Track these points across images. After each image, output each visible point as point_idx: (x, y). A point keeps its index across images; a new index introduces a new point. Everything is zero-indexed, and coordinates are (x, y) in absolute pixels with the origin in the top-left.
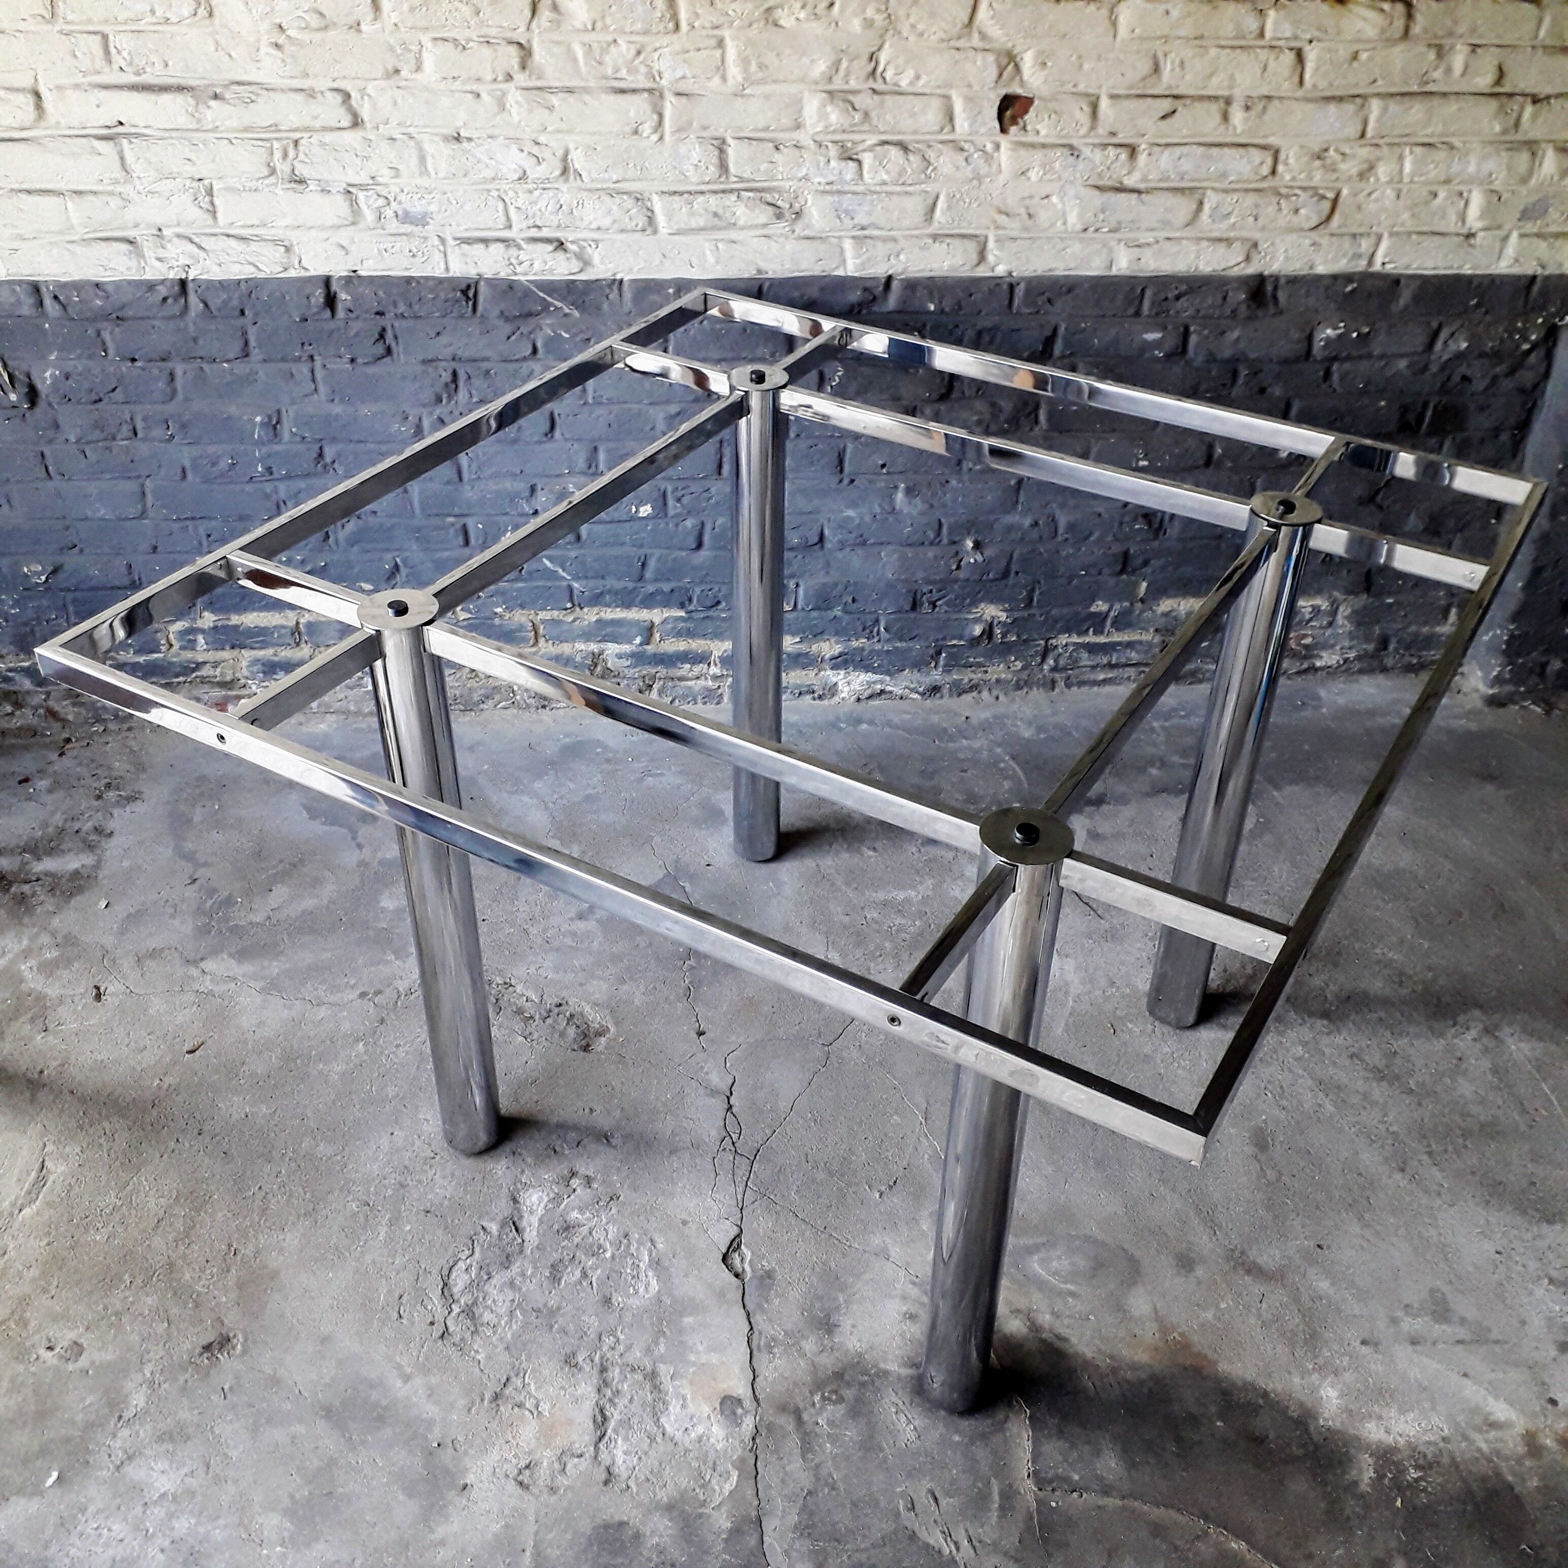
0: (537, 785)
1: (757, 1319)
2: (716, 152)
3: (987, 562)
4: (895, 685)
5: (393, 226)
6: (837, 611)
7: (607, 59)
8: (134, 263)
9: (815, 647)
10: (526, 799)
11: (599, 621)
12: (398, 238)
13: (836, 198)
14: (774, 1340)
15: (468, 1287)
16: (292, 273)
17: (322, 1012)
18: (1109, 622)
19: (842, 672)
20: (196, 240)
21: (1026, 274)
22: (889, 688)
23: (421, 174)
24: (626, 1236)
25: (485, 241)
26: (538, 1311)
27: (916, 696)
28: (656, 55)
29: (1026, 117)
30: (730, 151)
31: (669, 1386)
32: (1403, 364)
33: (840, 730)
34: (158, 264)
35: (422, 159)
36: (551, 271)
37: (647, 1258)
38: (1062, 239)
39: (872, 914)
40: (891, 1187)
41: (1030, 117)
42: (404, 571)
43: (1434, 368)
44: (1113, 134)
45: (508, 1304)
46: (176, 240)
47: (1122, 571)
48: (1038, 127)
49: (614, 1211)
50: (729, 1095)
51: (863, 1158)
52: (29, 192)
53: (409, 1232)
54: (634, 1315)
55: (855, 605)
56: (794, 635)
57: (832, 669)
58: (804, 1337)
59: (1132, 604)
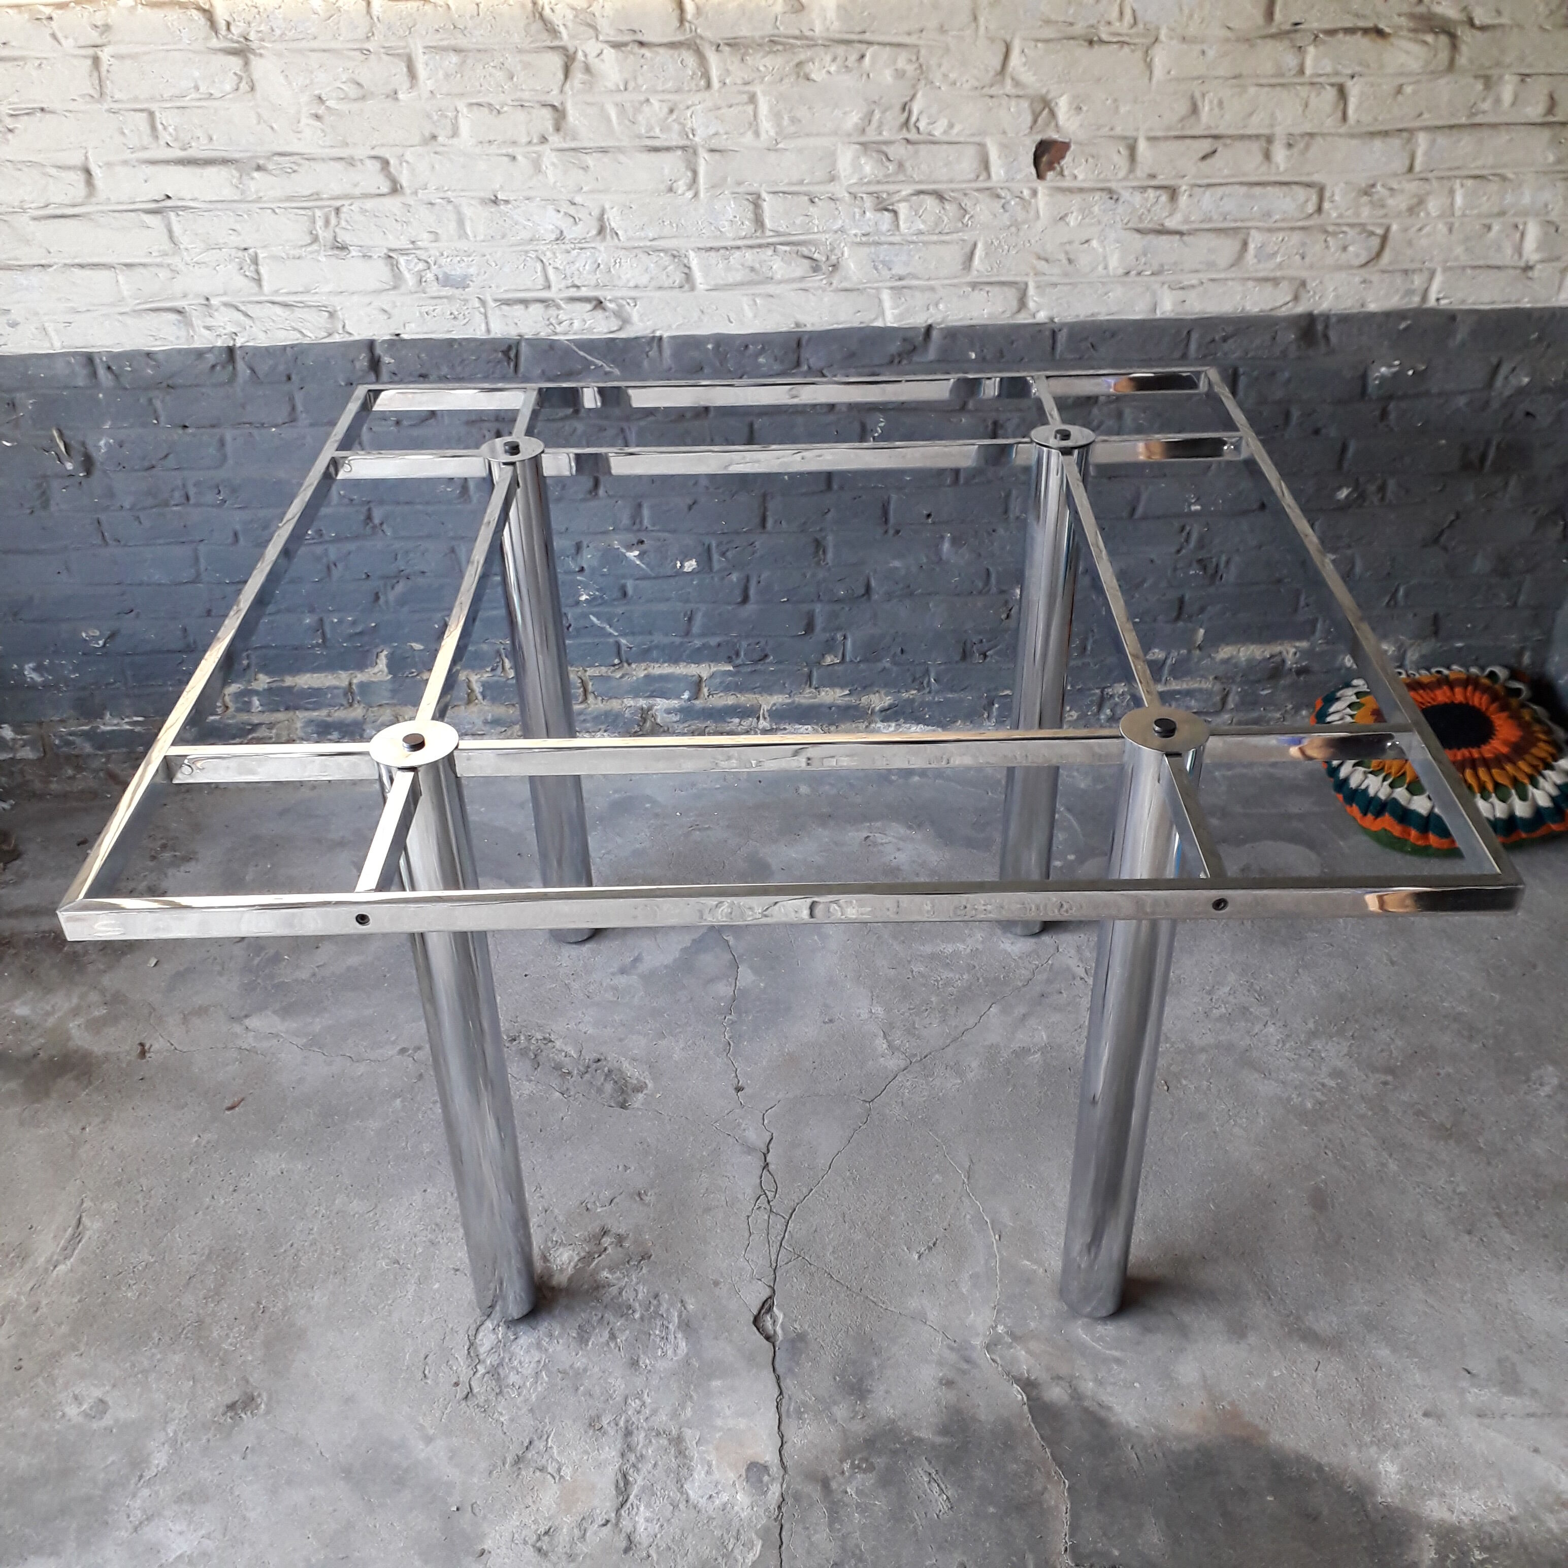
1: (789, 1383)
2: (751, 207)
5: (434, 289)
6: (886, 663)
7: (640, 118)
8: (183, 333)
9: (864, 700)
11: (646, 676)
12: (439, 301)
13: (873, 249)
14: (804, 1405)
15: (495, 1347)
16: (337, 338)
17: (361, 1069)
18: (1166, 671)
19: (893, 724)
20: (243, 308)
21: (1070, 319)
23: (460, 238)
24: (656, 1296)
25: (525, 302)
26: (564, 1372)
28: (689, 113)
29: (1063, 162)
30: (765, 205)
31: (694, 1452)
32: (1462, 401)
33: (891, 782)
34: (206, 333)
35: (461, 223)
36: (590, 330)
37: (676, 1320)
38: (1103, 283)
39: (919, 968)
40: (930, 1249)
41: (1067, 161)
43: (1495, 405)
44: (1153, 176)
45: (533, 1365)
46: (222, 308)
47: (1178, 618)
48: (1076, 172)
49: (644, 1271)
50: (765, 1151)
51: (903, 1218)
52: (81, 266)
53: (438, 1290)
54: (661, 1378)
55: (904, 656)
56: (842, 687)
57: (882, 721)
58: (835, 1403)
59: (1189, 652)
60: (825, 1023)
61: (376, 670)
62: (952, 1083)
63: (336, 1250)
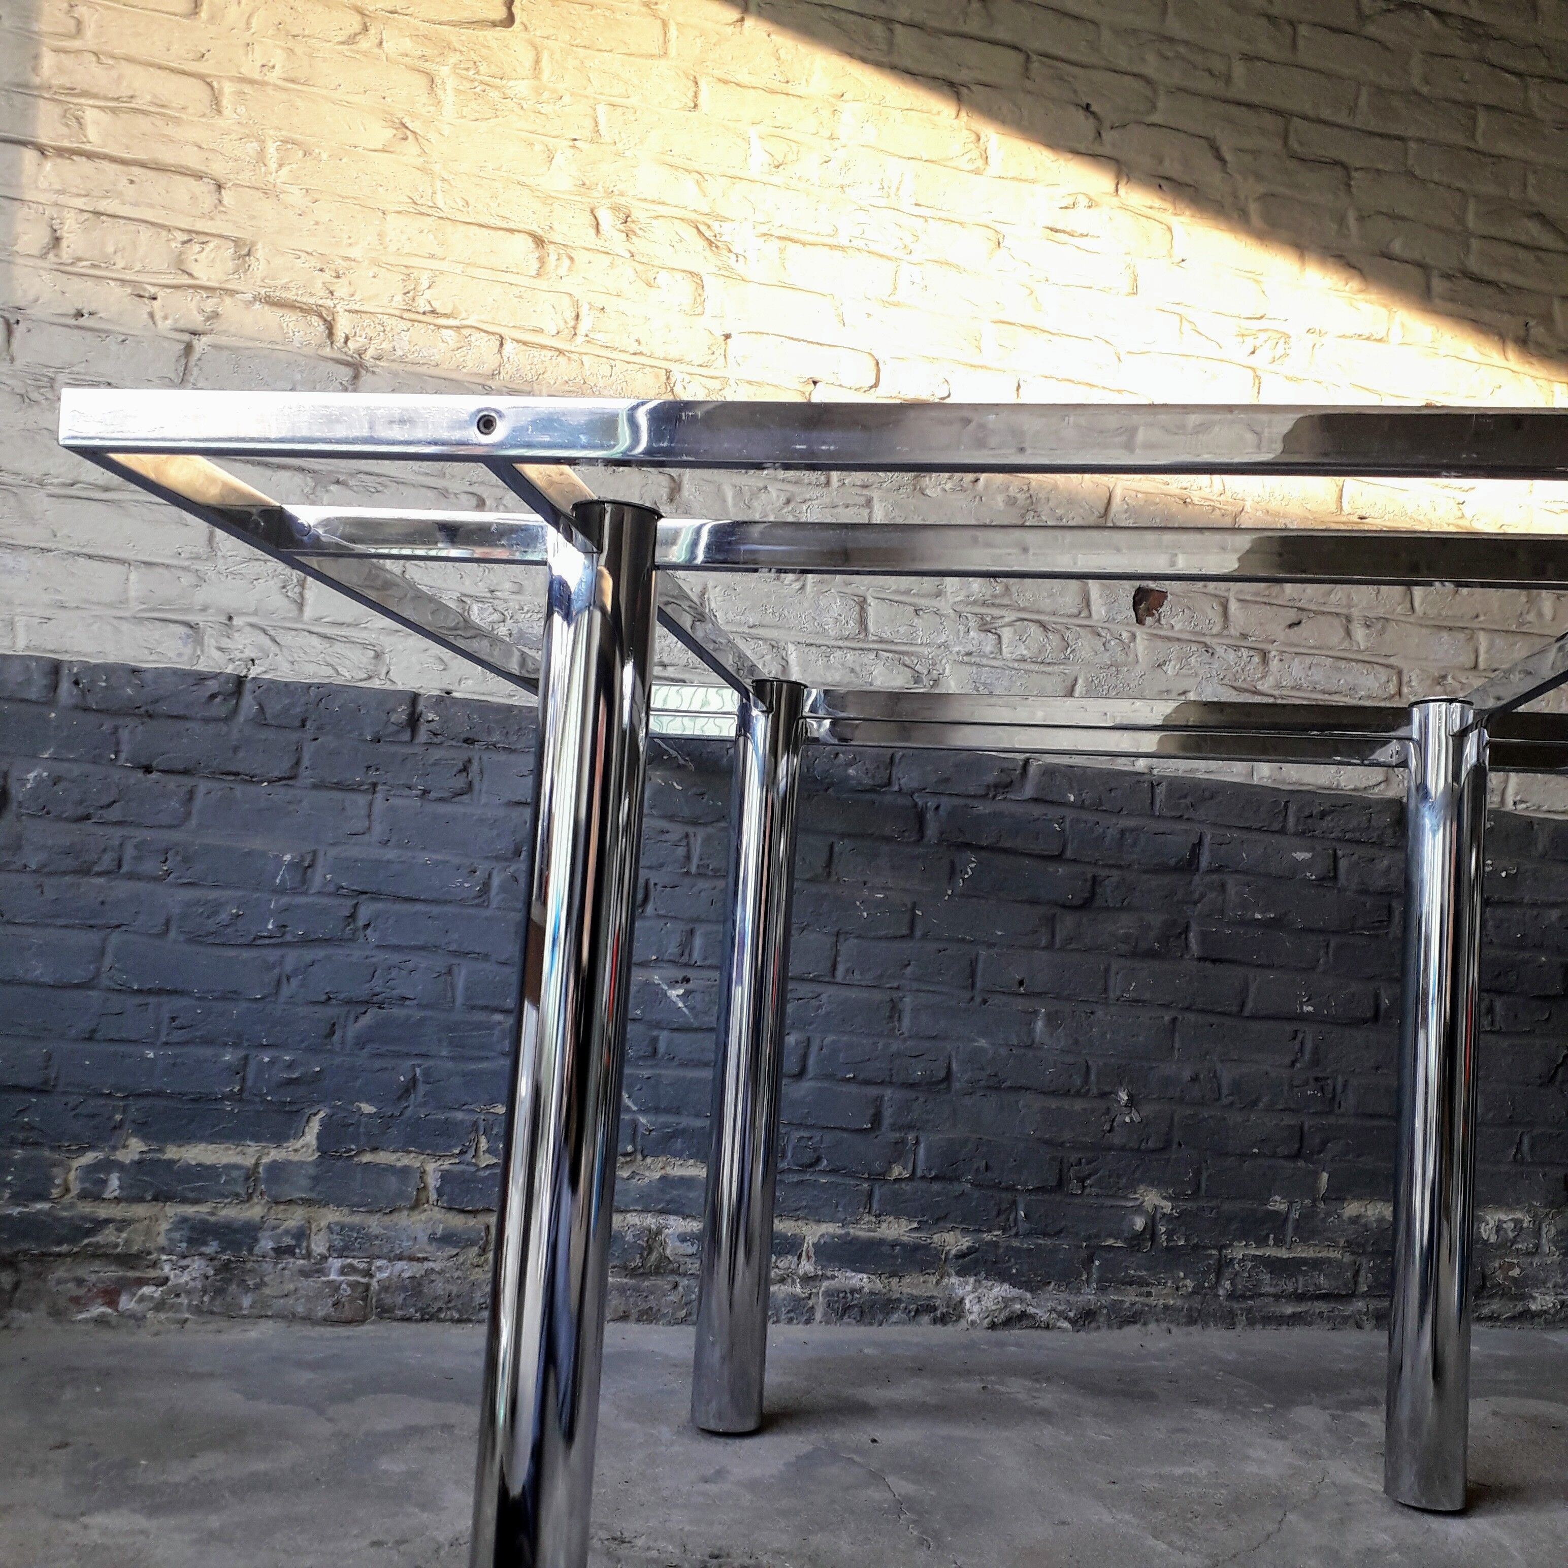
2: (857, 608)
3: (1145, 1123)
4: (1038, 1306)
6: (966, 1183)
7: (755, 504)
8: (188, 650)
9: (937, 1238)
11: (663, 1178)
13: (974, 669)
16: (376, 684)
18: (1290, 1226)
19: (971, 1280)
20: (272, 633)
21: (1170, 771)
22: (1031, 1310)
27: (1066, 1325)
28: (804, 507)
29: (1161, 610)
30: (870, 610)
32: (1554, 915)
33: (983, 1350)
34: (216, 654)
39: (1150, 1484)
41: (1165, 609)
42: (422, 1089)
44: (1244, 636)
46: (248, 628)
47: (1299, 1154)
48: (1172, 622)
52: (90, 557)
55: (989, 1174)
56: (910, 1217)
57: (958, 1274)
59: (1314, 1201)
60: (1057, 1525)
61: (299, 1144)
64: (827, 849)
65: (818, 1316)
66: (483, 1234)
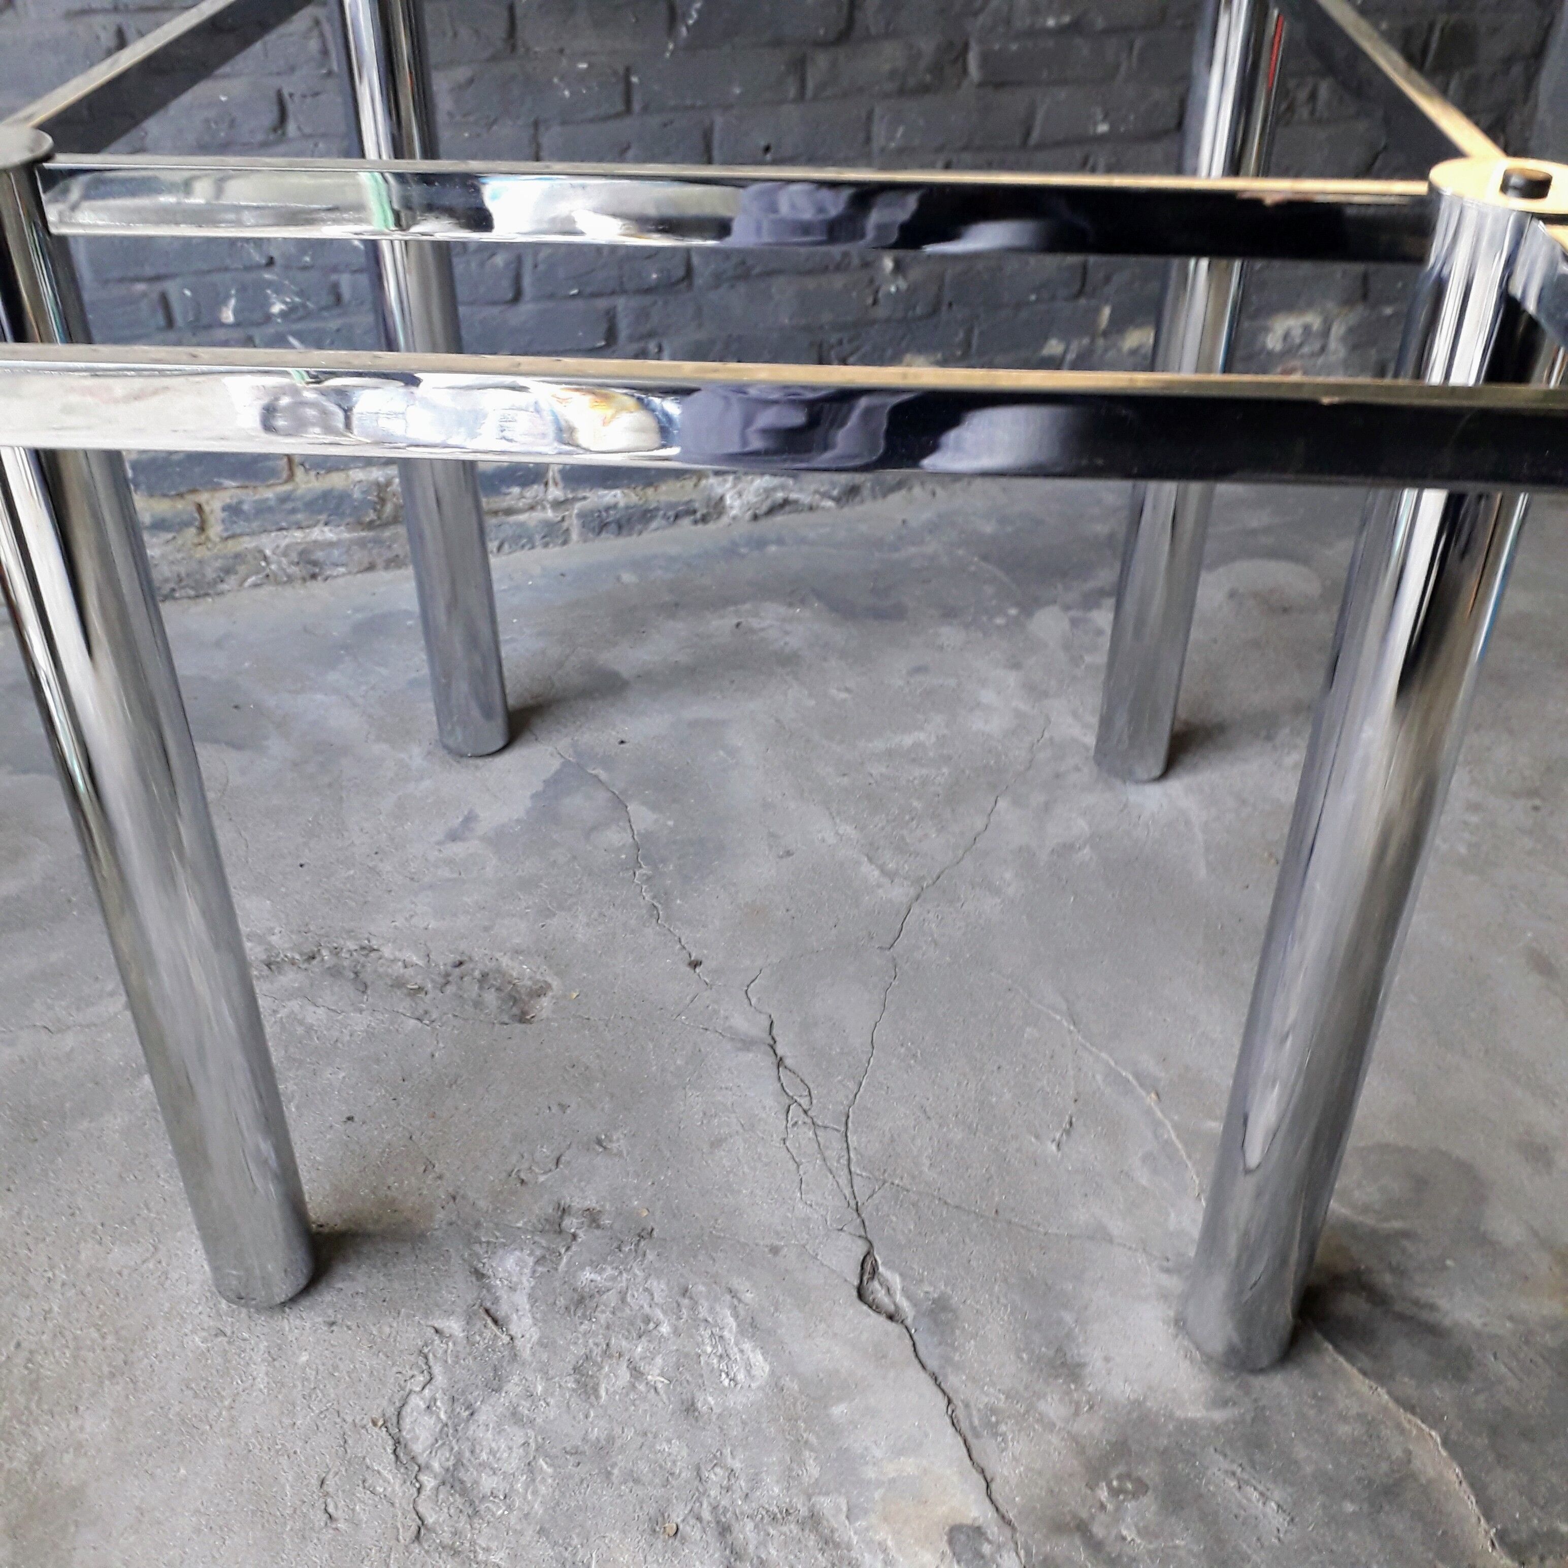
0: (332, 677)
1: (953, 1381)
3: (912, 290)
4: (801, 490)
10: (319, 697)
14: (993, 1411)
15: (441, 1437)
17: (69, 1041)
19: (730, 479)
22: (793, 496)
24: (685, 1292)
26: (576, 1452)
27: (830, 504)
31: (849, 1533)
33: (743, 556)
37: (731, 1321)
39: (878, 769)
45: (519, 1452)
47: (1080, 293)
49: (651, 1256)
50: (772, 1042)
51: (1008, 1096)
53: (308, 1363)
54: (744, 1423)
57: (717, 474)
58: (1041, 1396)
60: (782, 857)
62: (990, 906)
63: (103, 1337)
64: (505, 14)
65: (575, 536)
66: (196, 515)
